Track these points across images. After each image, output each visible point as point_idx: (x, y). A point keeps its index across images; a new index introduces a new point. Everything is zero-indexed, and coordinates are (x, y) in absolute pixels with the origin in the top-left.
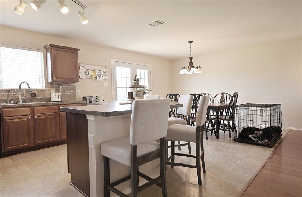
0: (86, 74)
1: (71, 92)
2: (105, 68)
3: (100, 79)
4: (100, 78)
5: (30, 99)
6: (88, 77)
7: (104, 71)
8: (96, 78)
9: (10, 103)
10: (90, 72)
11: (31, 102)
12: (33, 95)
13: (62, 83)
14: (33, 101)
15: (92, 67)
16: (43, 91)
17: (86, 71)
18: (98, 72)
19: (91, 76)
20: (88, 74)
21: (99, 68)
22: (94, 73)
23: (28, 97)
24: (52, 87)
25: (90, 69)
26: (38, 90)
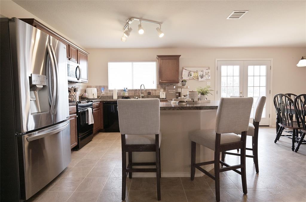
0: (189, 76)
1: (174, 92)
2: (208, 68)
3: (203, 79)
4: (201, 78)
5: (147, 96)
6: (191, 78)
7: (207, 71)
8: (198, 78)
9: (135, 98)
10: (193, 74)
11: (148, 98)
12: (149, 93)
13: (168, 84)
14: (149, 97)
15: (195, 69)
16: (155, 90)
17: (189, 73)
18: (200, 73)
19: (193, 77)
20: (191, 75)
21: (202, 69)
22: (196, 74)
23: (146, 94)
24: (162, 87)
25: (193, 71)
26: (152, 90)
